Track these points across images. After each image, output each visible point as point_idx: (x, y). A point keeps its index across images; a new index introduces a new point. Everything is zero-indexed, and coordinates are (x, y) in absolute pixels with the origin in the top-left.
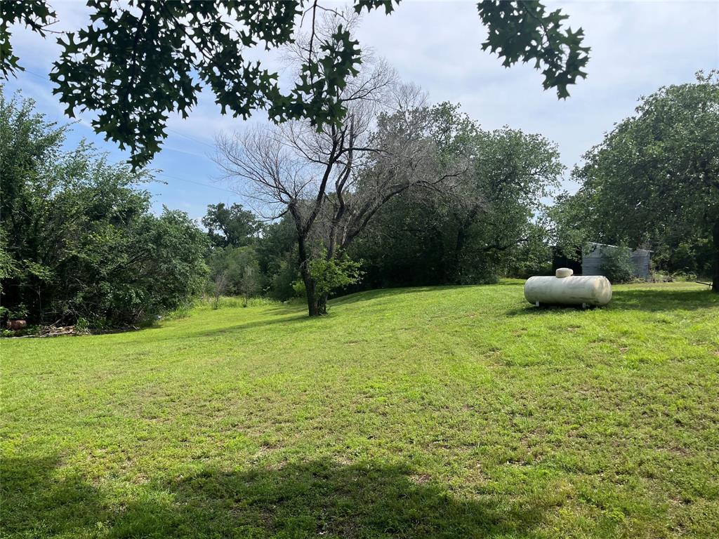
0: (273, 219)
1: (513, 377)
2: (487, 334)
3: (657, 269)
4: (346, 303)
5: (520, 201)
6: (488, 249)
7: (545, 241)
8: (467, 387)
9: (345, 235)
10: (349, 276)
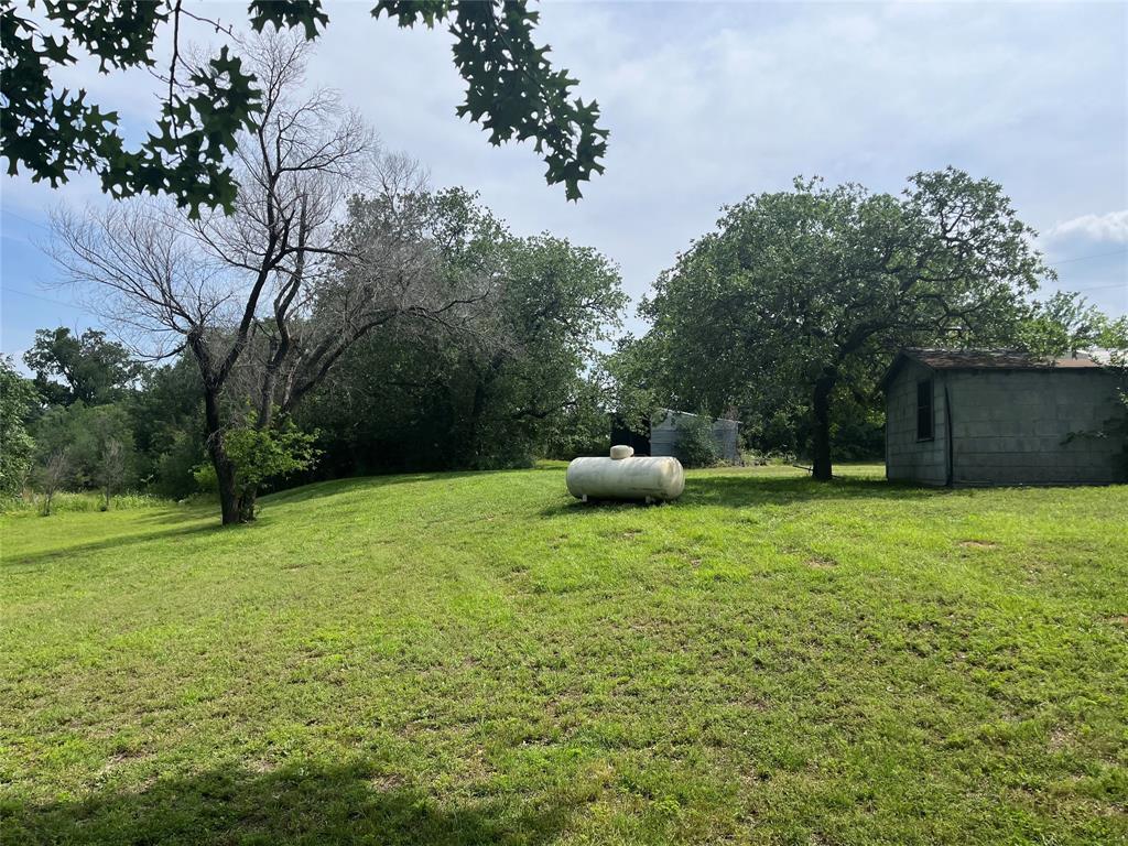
0: (159, 358)
1: (543, 610)
2: (511, 547)
3: (748, 447)
4: (290, 501)
5: (566, 345)
6: (520, 415)
7: (600, 405)
8: (474, 631)
9: (288, 388)
10: (295, 457)
